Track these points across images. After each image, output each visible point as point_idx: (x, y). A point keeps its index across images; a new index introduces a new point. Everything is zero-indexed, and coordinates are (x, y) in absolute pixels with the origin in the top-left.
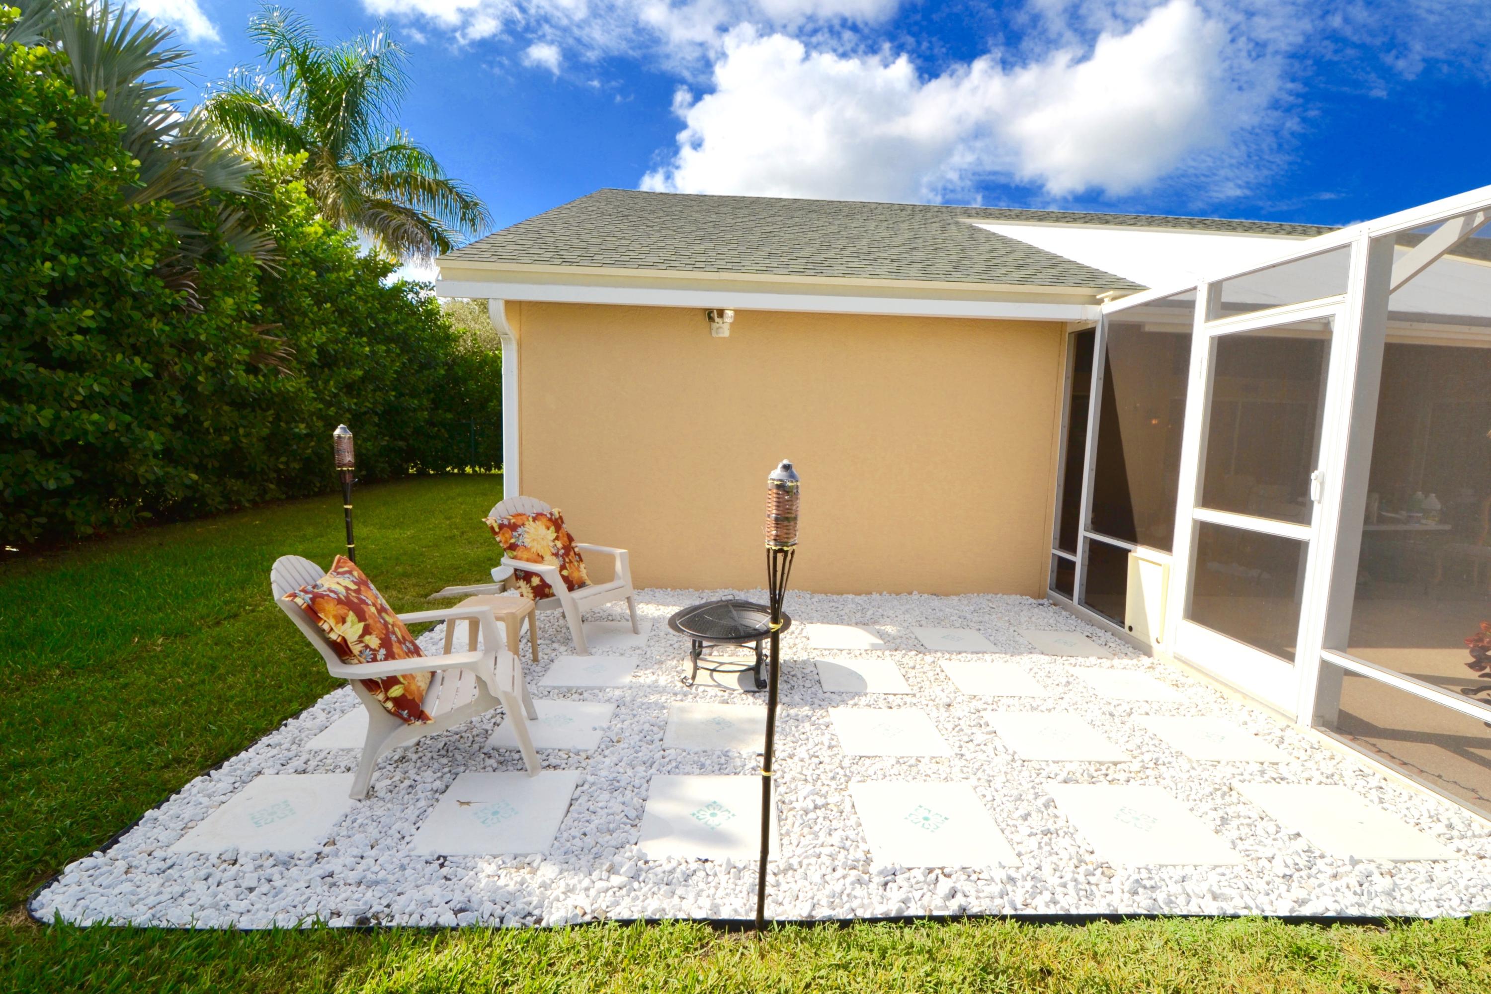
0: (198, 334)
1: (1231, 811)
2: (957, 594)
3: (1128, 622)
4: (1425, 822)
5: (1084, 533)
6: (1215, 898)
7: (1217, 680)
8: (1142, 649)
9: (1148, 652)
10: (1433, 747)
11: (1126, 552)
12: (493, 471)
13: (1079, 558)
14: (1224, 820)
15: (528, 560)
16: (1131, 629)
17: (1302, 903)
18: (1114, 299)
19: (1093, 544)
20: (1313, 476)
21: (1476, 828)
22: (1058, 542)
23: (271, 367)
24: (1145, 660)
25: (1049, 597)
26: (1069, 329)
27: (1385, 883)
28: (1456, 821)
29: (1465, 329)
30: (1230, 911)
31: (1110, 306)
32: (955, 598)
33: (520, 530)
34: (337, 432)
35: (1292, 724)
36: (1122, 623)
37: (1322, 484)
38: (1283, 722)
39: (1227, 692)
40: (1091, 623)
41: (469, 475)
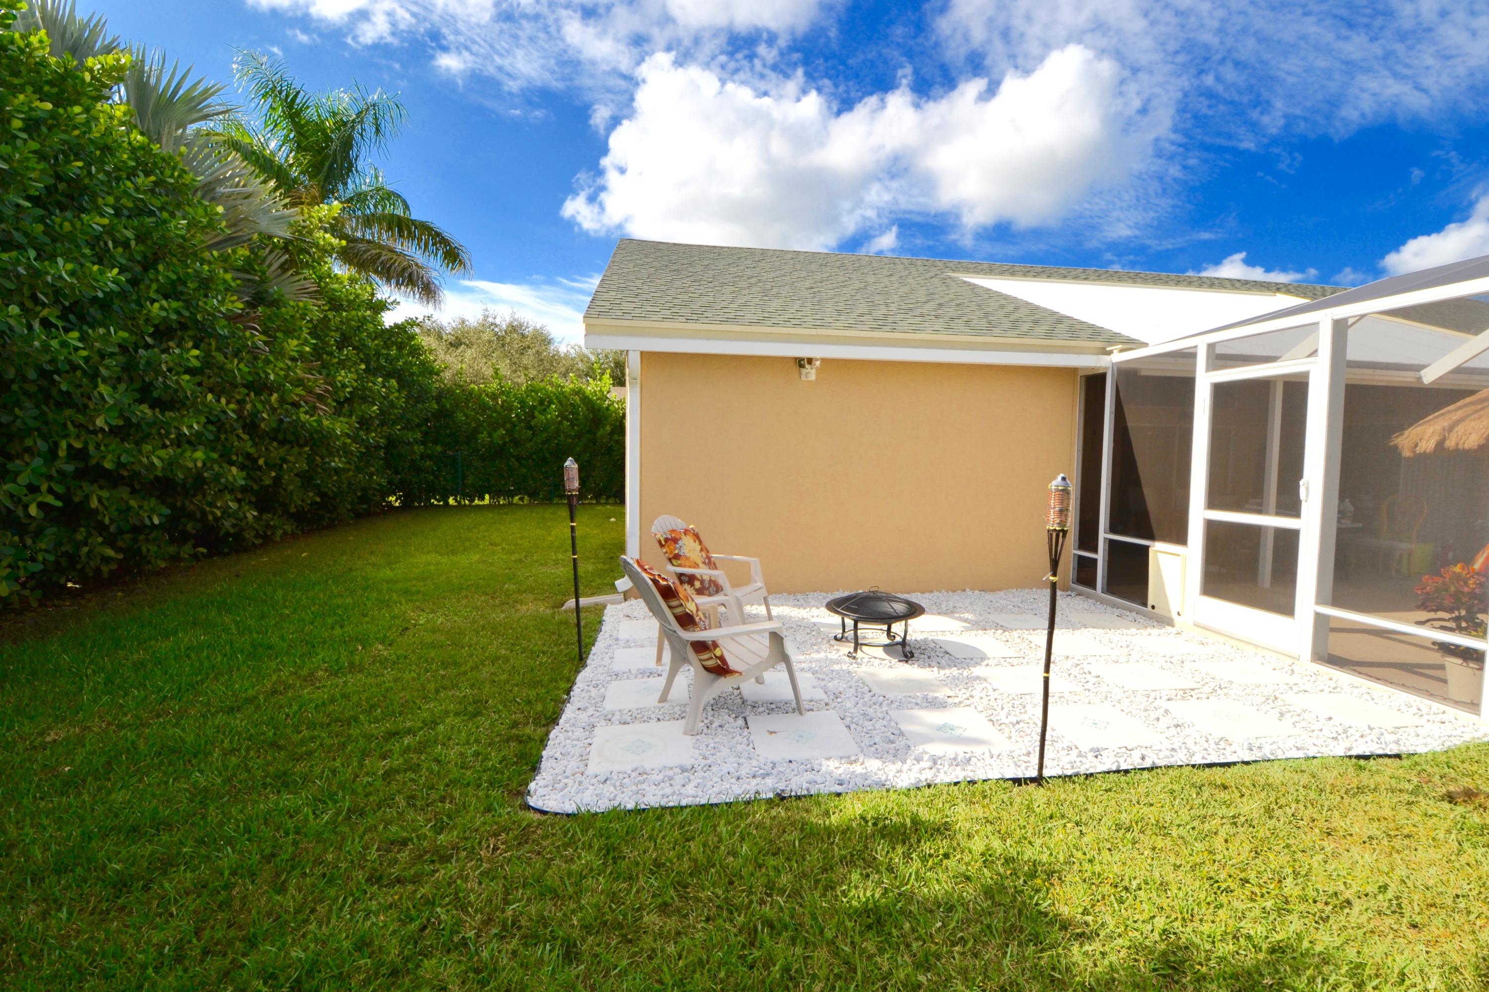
0: (267, 374)
1: (1284, 709)
2: (1000, 590)
3: (1151, 601)
4: (1403, 708)
5: (1103, 535)
6: (1298, 749)
7: (1232, 638)
8: (1165, 621)
9: (1170, 622)
10: (1393, 670)
11: (1146, 548)
12: (476, 502)
13: (1100, 556)
14: (1282, 714)
15: (690, 567)
16: (1153, 607)
17: (1350, 749)
18: (1121, 351)
19: (1112, 543)
20: (1301, 483)
21: (1434, 709)
22: (1077, 544)
23: (311, 404)
24: (1169, 628)
25: (1072, 590)
26: (1081, 373)
27: (1393, 738)
28: (1421, 706)
29: (1370, 371)
30: (1311, 755)
31: (1118, 357)
32: (1002, 593)
33: (680, 542)
34: (567, 463)
35: (1296, 662)
36: (1145, 604)
37: (1307, 489)
38: (1290, 661)
39: (1241, 645)
40: (1115, 606)
41: (452, 506)
